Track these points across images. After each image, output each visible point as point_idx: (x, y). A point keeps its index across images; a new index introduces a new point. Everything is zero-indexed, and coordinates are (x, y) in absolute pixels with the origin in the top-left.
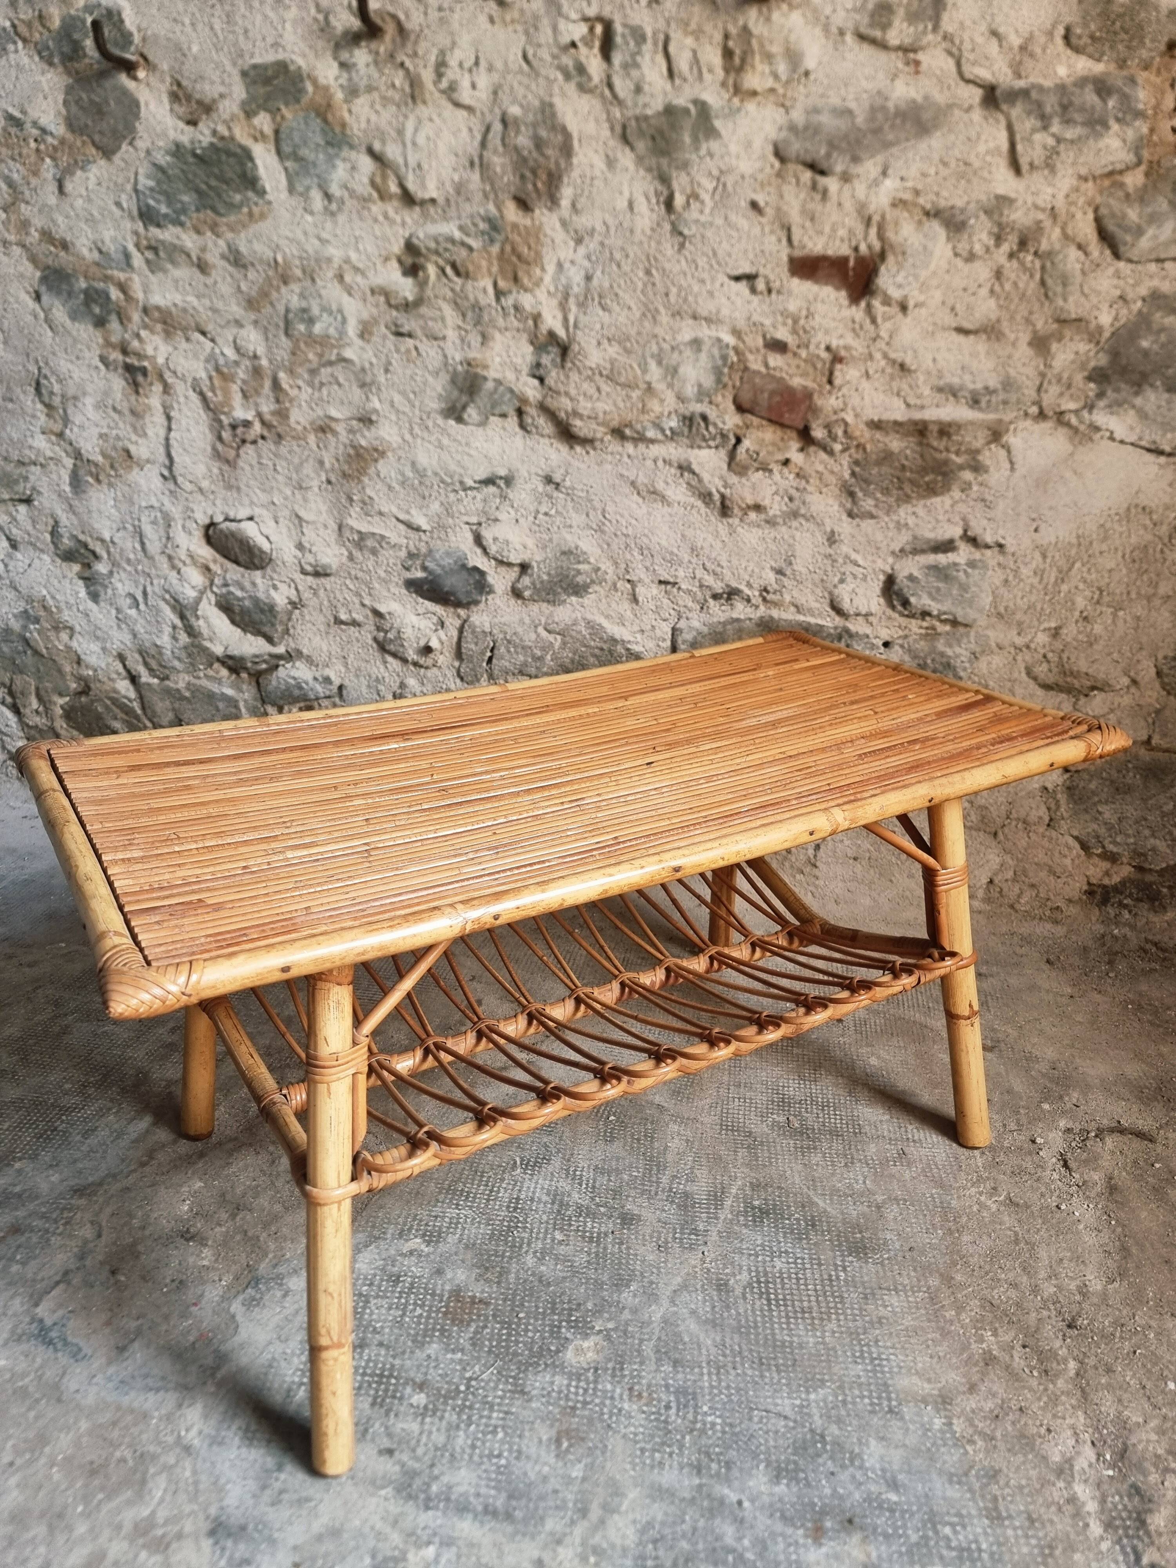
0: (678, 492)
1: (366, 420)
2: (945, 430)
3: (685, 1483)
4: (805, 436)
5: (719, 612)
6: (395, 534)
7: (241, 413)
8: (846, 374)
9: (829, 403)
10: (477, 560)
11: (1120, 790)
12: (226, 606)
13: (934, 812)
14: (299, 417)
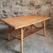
0: (27, 9)
1: (11, 5)
2: (40, 5)
3: (39, 52)
4: (33, 6)
5: (29, 14)
6: (13, 11)
7: (4, 4)
8: (35, 3)
9: (34, 4)
10: (17, 12)
11: (47, 21)
12: (4, 15)
13: (44, 21)
14: (8, 5)
